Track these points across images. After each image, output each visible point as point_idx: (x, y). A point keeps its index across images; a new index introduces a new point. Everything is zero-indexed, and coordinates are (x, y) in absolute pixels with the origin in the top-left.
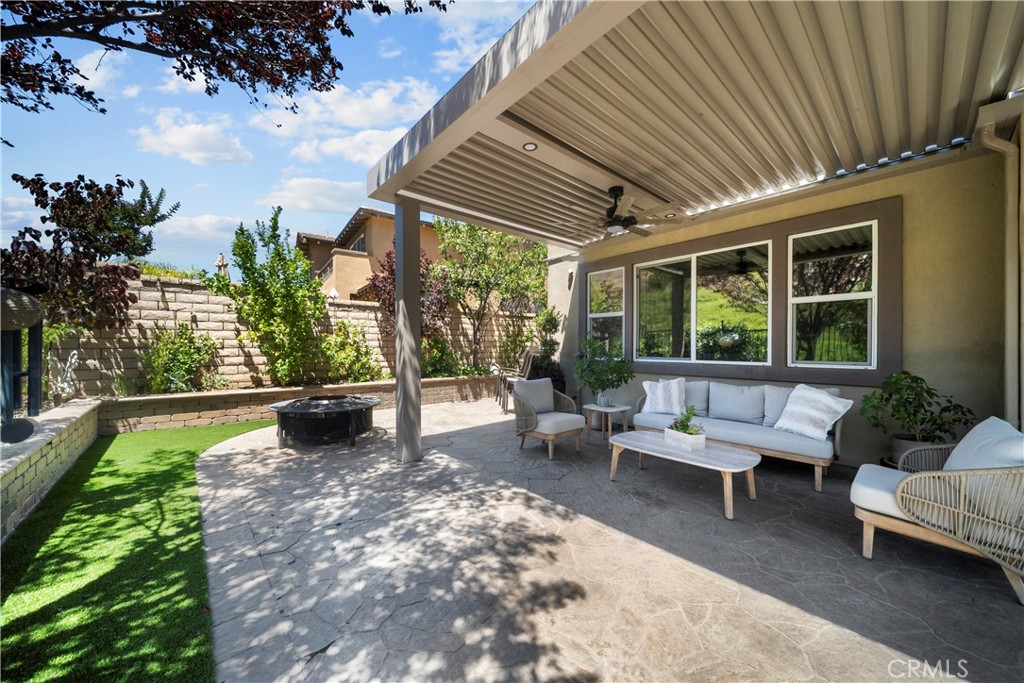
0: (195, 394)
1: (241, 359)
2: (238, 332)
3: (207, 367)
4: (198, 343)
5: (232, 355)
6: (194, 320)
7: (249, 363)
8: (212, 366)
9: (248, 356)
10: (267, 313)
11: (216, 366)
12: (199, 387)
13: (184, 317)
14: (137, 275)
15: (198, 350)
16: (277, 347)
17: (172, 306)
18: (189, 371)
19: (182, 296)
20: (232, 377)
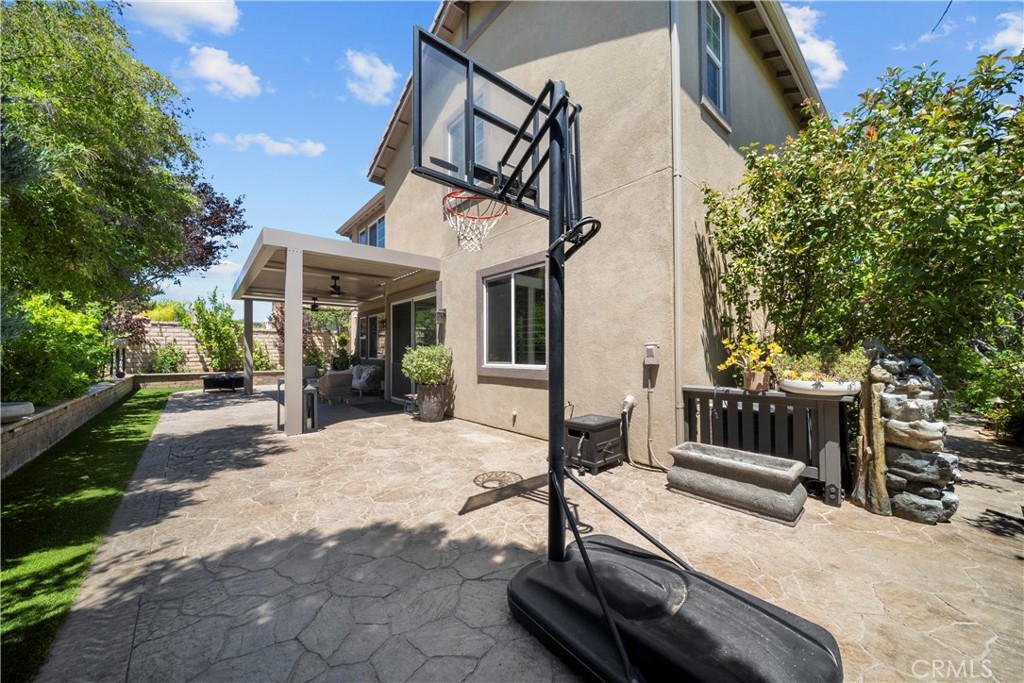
0: (174, 374)
1: (198, 359)
2: (197, 346)
3: (181, 363)
4: (176, 351)
5: (193, 357)
6: (175, 340)
7: (202, 361)
8: (183, 362)
9: (202, 357)
10: (209, 337)
11: (185, 362)
12: (176, 371)
13: (170, 340)
14: (148, 321)
15: (176, 355)
16: (214, 353)
17: (165, 334)
18: (171, 364)
19: (169, 330)
20: (194, 366)
